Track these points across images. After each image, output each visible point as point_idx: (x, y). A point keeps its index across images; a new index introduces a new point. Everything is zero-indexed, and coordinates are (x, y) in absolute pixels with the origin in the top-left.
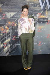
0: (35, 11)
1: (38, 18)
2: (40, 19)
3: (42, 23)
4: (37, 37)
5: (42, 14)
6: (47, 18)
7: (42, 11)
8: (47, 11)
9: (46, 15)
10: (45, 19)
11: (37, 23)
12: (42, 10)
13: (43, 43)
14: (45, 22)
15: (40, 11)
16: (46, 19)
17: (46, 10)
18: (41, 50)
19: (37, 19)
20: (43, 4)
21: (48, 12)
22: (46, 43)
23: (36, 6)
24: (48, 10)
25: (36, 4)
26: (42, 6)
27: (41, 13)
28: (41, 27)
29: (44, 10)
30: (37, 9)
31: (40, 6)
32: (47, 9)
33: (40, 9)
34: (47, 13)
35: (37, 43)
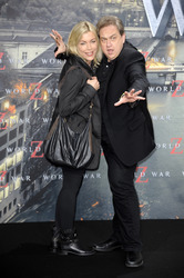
3: (151, 89)
5: (152, 55)
6: (172, 70)
7: (156, 43)
8: (172, 42)
9: (169, 59)
10: (165, 75)
12: (155, 38)
13: (154, 174)
14: (165, 89)
15: (146, 41)
16: (169, 77)
17: (169, 38)
18: (145, 203)
21: (176, 47)
22: (167, 174)
23: (132, 21)
24: (177, 40)
25: (129, 12)
26: (155, 23)
27: (150, 50)
29: (163, 38)
30: (135, 35)
31: (146, 24)
32: (173, 35)
33: (144, 36)
34: (172, 52)
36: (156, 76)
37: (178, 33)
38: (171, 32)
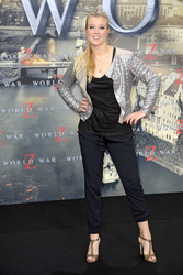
0: (8, 40)
1: (19, 65)
2: (30, 72)
3: (35, 83)
4: (21, 136)
5: (34, 52)
6: (54, 65)
7: (37, 41)
8: (52, 41)
9: (50, 55)
10: (47, 70)
11: (19, 83)
12: (35, 37)
13: (42, 161)
14: (48, 82)
15: (28, 39)
16: (51, 72)
17: (49, 37)
18: (34, 187)
19: (17, 72)
20: (37, 15)
21: (56, 46)
22: (53, 160)
23: (13, 20)
24: (56, 38)
26: (35, 23)
27: (32, 47)
28: (32, 99)
29: (43, 36)
30: (17, 33)
31: (26, 23)
32: (52, 34)
33: (26, 34)
34: (53, 49)
35: (19, 162)
36: (39, 71)
37: (56, 32)
38: (50, 31)
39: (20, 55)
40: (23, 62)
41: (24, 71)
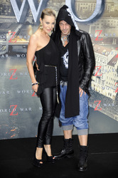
1: (7, 43)
2: (14, 48)
3: (18, 56)
4: (8, 92)
5: (18, 34)
7: (20, 27)
8: (30, 26)
9: (29, 36)
10: (27, 46)
11: (7, 56)
12: (19, 23)
13: (22, 110)
15: (13, 25)
17: (28, 23)
18: (16, 128)
19: (6, 47)
20: (19, 8)
21: (33, 30)
22: (30, 109)
23: (3, 12)
24: (33, 25)
26: (18, 14)
27: (17, 31)
28: (16, 67)
29: (24, 23)
30: (6, 21)
31: (13, 14)
32: (31, 21)
33: (13, 21)
34: (30, 32)
35: (6, 110)
36: (21, 47)
37: (33, 21)
38: (29, 20)
39: (8, 36)
40: (10, 41)
41: (10, 47)
